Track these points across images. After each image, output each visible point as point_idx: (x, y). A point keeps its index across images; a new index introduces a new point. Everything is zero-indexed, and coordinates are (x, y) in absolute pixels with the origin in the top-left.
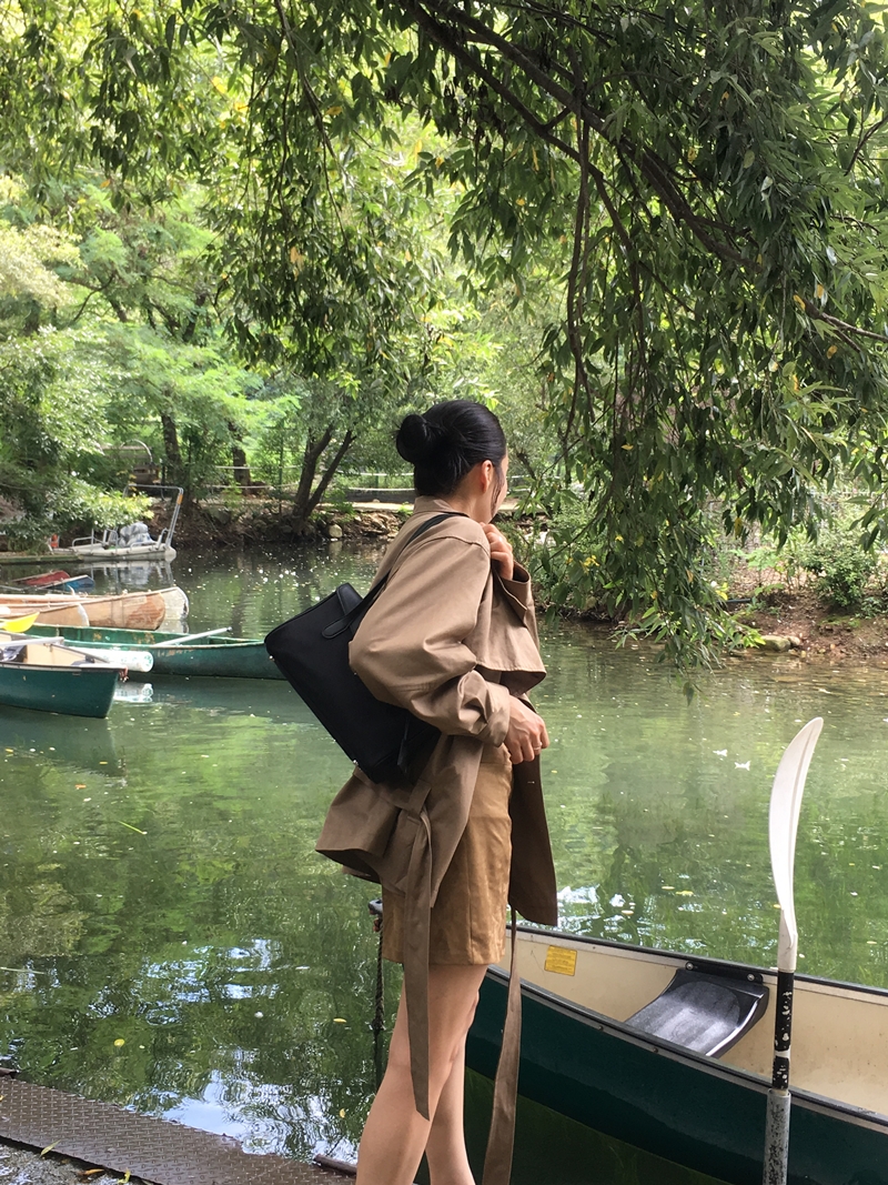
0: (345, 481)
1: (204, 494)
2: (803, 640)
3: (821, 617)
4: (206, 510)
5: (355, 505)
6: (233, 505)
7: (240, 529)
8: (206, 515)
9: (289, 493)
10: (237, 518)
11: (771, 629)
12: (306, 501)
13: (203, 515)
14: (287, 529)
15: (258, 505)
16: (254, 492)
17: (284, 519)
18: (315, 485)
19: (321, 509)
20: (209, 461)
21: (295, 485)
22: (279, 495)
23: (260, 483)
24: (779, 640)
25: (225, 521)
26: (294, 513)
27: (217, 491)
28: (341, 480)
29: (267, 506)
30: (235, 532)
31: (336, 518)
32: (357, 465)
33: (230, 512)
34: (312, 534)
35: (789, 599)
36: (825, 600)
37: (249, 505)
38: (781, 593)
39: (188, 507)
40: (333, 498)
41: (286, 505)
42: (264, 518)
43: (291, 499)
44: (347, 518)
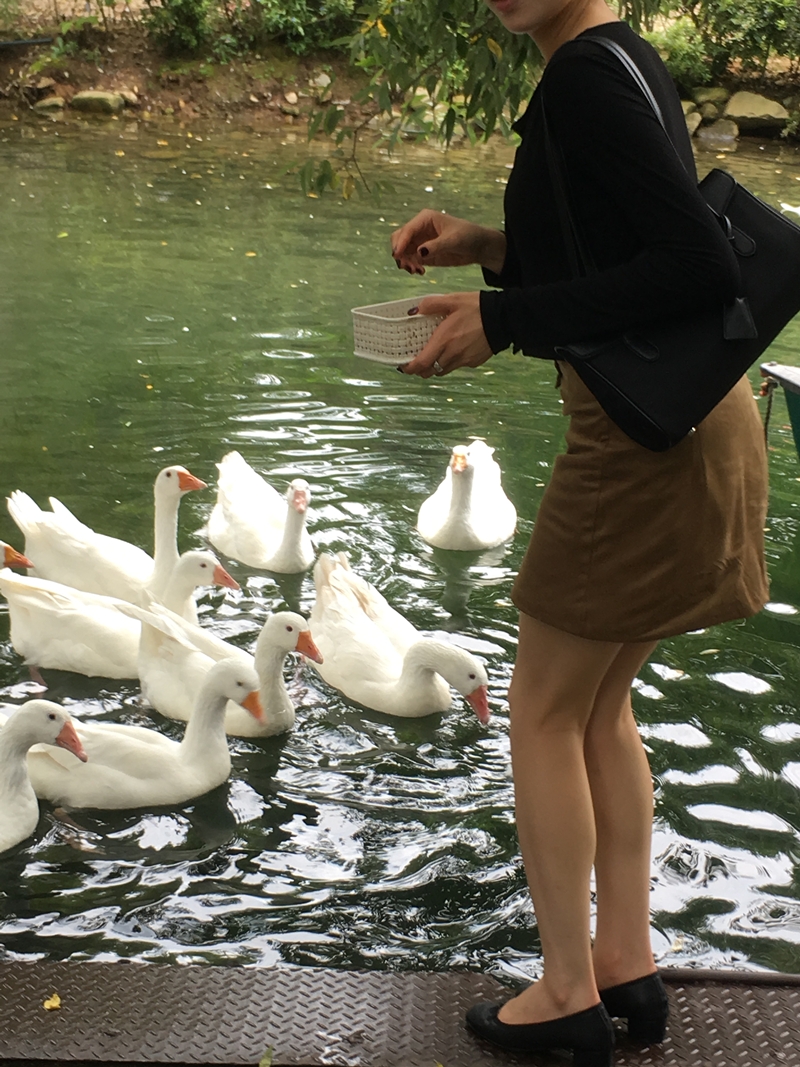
2: (140, 96)
3: (158, 62)
11: (93, 82)
24: (111, 97)
36: (160, 39)
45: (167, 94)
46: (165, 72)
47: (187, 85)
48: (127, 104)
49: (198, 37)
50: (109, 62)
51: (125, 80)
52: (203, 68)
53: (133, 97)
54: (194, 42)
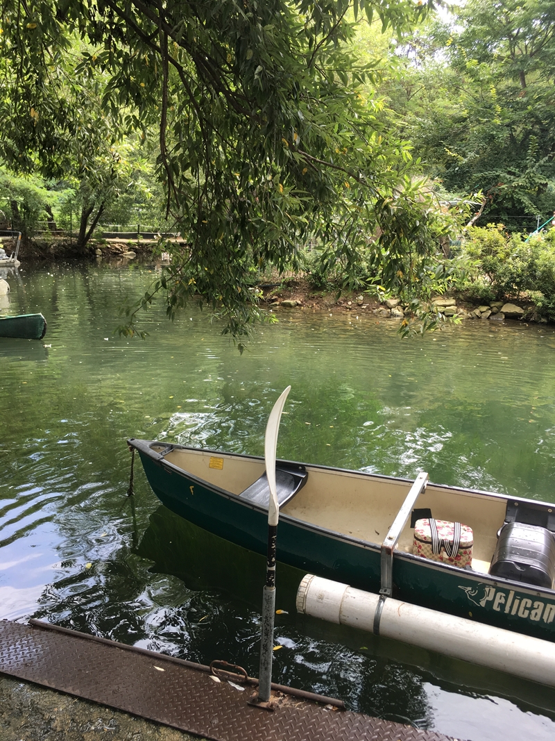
0: (102, 229)
1: (34, 234)
2: (302, 302)
3: (310, 291)
4: (35, 242)
5: (107, 240)
6: (48, 240)
7: (52, 251)
8: (35, 244)
9: (75, 234)
10: (50, 246)
11: (289, 297)
12: (83, 238)
13: (34, 245)
14: (75, 251)
15: (60, 240)
16: (58, 234)
17: (73, 246)
18: (87, 230)
19: (91, 242)
20: (35, 219)
21: (78, 230)
22: (71, 235)
23: (61, 230)
24: (292, 302)
25: (44, 247)
26: (78, 244)
27: (40, 233)
28: (100, 228)
29: (64, 240)
30: (50, 253)
31: (99, 246)
32: (106, 221)
33: (47, 244)
34: (87, 253)
35: (296, 284)
36: (311, 284)
37: (56, 240)
38: (293, 281)
39: (25, 241)
40: (97, 236)
41: (75, 240)
42: (64, 246)
43: (77, 237)
44: (104, 246)
45: (310, 301)
46: (311, 295)
47: (317, 299)
48: (298, 304)
49: (321, 284)
50: (295, 291)
51: (299, 297)
52: (322, 293)
53: (299, 302)
54: (320, 285)
